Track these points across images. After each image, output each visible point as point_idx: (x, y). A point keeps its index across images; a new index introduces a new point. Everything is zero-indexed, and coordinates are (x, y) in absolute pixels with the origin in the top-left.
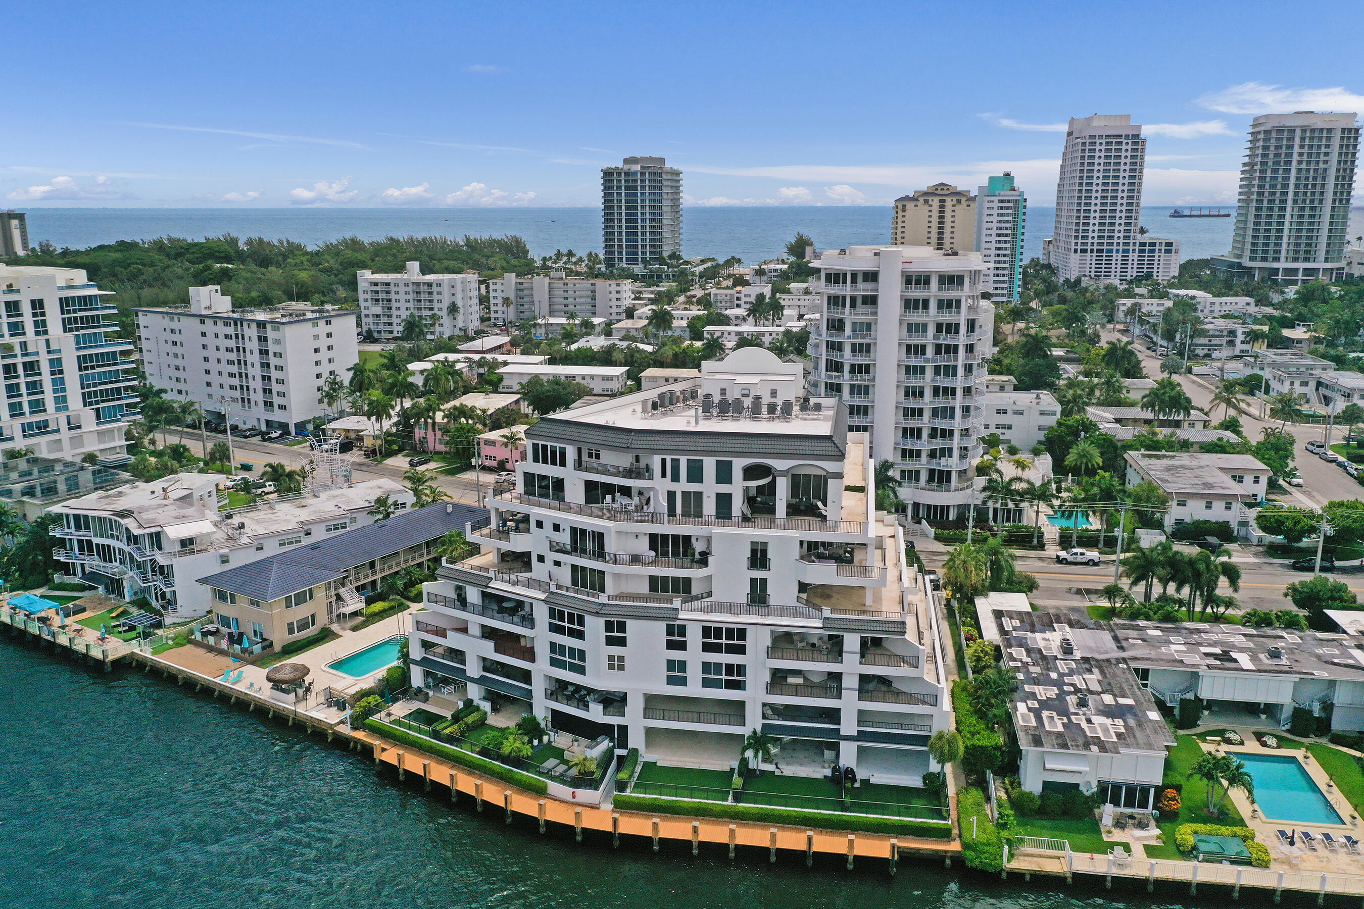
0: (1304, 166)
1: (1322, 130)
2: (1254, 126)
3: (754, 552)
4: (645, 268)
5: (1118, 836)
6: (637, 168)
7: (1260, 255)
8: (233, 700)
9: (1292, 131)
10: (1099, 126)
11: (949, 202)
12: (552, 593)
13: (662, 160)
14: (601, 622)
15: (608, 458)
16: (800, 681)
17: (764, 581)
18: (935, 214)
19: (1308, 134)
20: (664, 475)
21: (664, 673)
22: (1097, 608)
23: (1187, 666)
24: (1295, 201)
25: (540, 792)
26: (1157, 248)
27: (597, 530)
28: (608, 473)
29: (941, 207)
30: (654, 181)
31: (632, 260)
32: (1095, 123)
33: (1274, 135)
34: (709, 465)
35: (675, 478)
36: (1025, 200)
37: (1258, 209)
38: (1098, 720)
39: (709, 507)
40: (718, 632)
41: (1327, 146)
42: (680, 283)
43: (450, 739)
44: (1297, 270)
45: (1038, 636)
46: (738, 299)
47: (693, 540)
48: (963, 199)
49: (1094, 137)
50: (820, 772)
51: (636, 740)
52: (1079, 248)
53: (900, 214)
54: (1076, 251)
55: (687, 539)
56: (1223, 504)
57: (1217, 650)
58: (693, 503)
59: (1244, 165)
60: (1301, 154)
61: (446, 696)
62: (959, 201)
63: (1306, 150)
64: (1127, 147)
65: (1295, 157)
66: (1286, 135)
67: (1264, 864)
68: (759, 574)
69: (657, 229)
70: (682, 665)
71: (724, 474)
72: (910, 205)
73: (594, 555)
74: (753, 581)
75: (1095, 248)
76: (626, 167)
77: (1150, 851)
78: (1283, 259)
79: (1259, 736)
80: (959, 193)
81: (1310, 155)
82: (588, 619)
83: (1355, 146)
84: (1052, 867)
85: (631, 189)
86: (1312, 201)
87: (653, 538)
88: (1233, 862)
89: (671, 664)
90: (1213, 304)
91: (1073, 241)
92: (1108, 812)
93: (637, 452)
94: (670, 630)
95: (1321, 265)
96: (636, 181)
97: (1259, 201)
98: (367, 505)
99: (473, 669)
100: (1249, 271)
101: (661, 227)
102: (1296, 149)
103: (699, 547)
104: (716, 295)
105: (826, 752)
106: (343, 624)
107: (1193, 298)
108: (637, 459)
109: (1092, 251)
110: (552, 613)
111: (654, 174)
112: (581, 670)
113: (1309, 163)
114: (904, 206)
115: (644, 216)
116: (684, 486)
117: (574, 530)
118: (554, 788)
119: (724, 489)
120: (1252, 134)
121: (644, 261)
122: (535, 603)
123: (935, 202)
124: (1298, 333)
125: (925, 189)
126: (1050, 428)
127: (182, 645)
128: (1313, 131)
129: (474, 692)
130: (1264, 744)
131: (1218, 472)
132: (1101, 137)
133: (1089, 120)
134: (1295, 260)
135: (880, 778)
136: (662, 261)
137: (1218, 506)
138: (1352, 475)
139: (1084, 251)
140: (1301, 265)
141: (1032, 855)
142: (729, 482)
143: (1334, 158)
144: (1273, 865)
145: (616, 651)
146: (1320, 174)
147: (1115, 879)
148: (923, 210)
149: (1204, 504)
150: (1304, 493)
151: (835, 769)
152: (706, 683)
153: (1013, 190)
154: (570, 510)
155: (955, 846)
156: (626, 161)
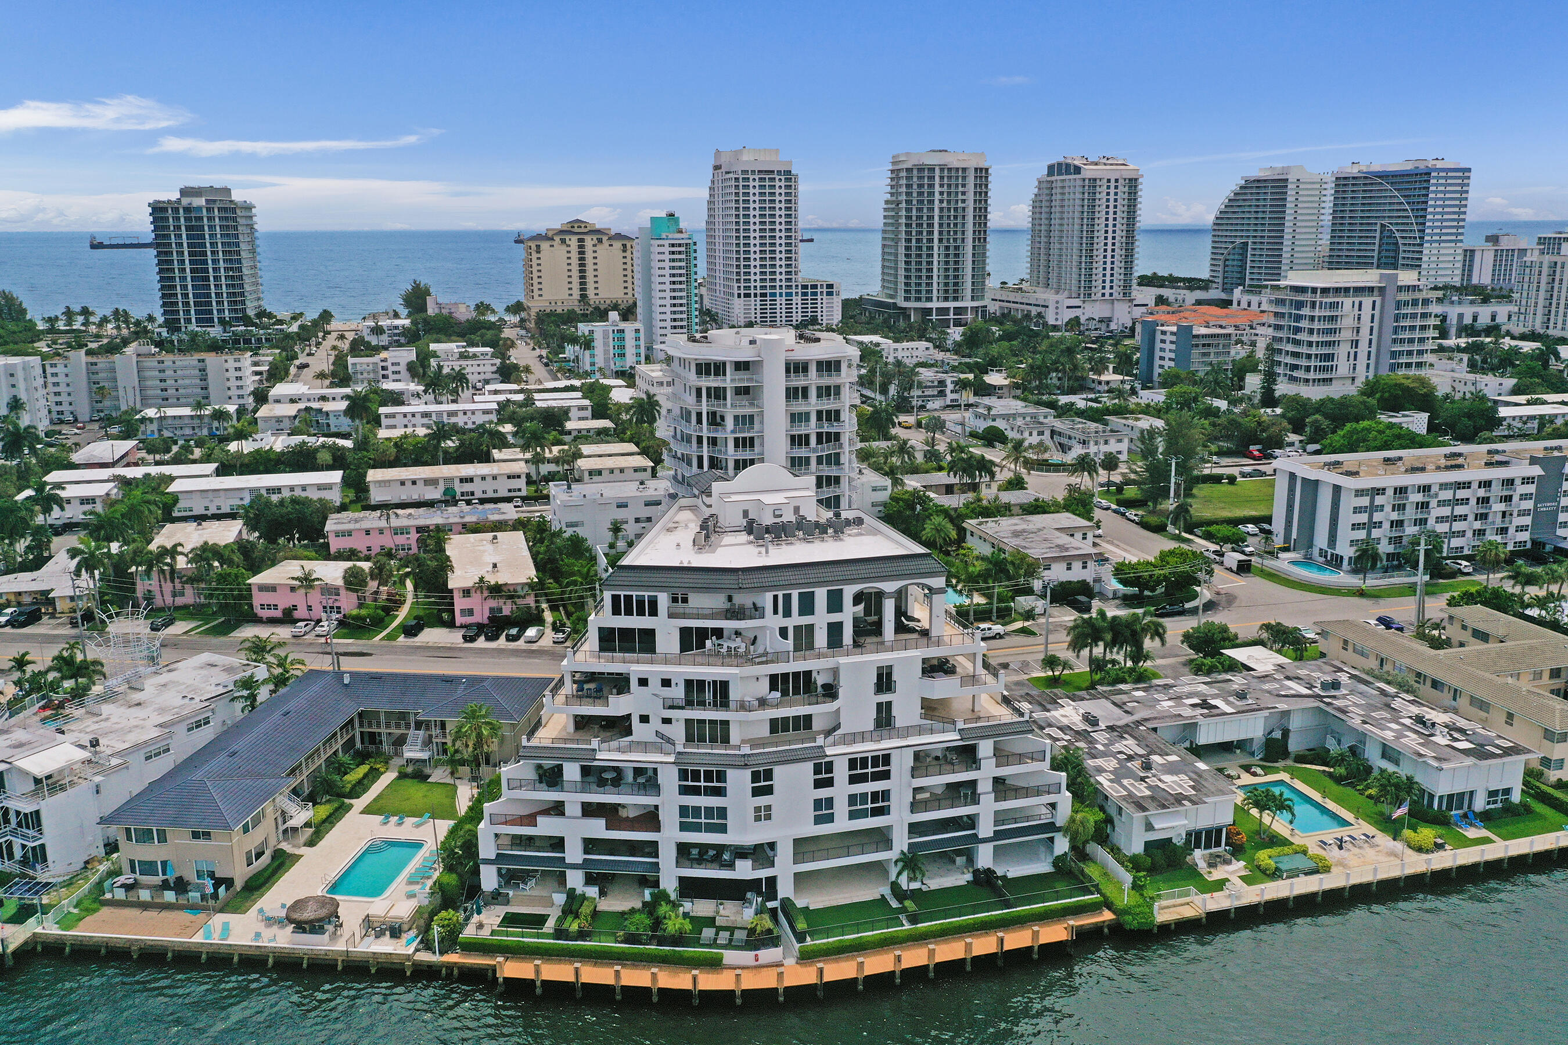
0: (945, 205)
1: (957, 169)
2: (893, 163)
3: (880, 676)
4: (225, 331)
5: (1217, 874)
6: (201, 202)
7: (913, 295)
8: (236, 959)
9: (932, 169)
10: (749, 160)
11: (589, 241)
12: (679, 753)
13: (227, 191)
14: (747, 774)
15: (697, 601)
16: (927, 795)
17: (889, 704)
18: (574, 256)
19: (946, 173)
20: (776, 612)
21: (811, 814)
22: (1038, 679)
23: (1187, 718)
24: (940, 240)
25: (714, 964)
26: (819, 290)
27: (718, 679)
28: (698, 617)
29: (580, 247)
30: (226, 218)
31: (205, 320)
32: (746, 157)
33: (915, 172)
34: (821, 595)
35: (787, 613)
36: (695, 244)
37: (908, 248)
38: (1167, 778)
39: (821, 639)
40: (864, 762)
41: (964, 186)
42: (283, 349)
43: (582, 935)
44: (948, 309)
45: (1053, 713)
46: (384, 368)
47: (814, 674)
48: (605, 238)
49: (745, 172)
50: (963, 878)
51: (785, 889)
52: (742, 292)
53: (535, 256)
54: (739, 296)
55: (808, 674)
56: (1080, 564)
57: (1196, 701)
58: (804, 638)
59: (887, 202)
60: (942, 193)
61: (529, 893)
62: (600, 241)
63: (945, 188)
64: (780, 183)
65: (937, 196)
66: (926, 173)
67: (1327, 869)
68: (884, 698)
69: (236, 279)
70: (830, 802)
71: (835, 603)
72: (545, 245)
73: (715, 705)
74: (879, 705)
75: (759, 292)
76: (185, 201)
77: (1247, 880)
78: (935, 298)
79: (1247, 768)
80: (598, 232)
81: (949, 194)
82: (730, 773)
83: (986, 186)
84: (1188, 913)
85: (195, 230)
86: (955, 240)
87: (773, 679)
88: (1306, 874)
89: (818, 804)
90: (896, 350)
91: (736, 285)
92: (1199, 856)
93: (729, 592)
94: (817, 770)
95: (968, 303)
96: (201, 219)
97: (909, 241)
98: (222, 690)
99: (574, 854)
100: (904, 312)
101: (241, 278)
102: (937, 189)
103: (820, 680)
104: (354, 364)
105: (958, 859)
106: (295, 842)
107: (878, 345)
108: (730, 599)
109: (755, 295)
110: (683, 775)
111: (225, 209)
112: (723, 829)
113: (949, 202)
114: (538, 247)
115: (217, 264)
116: (796, 620)
117: (689, 683)
118: (730, 956)
119: (835, 617)
120: (892, 171)
121: (222, 321)
122: (659, 767)
123: (573, 241)
124: (995, 378)
125: (558, 227)
126: (885, 505)
127: (95, 911)
128: (950, 169)
129: (575, 879)
130: (1255, 774)
131: (1058, 534)
132: (753, 172)
133: (737, 154)
134: (946, 299)
135: (1015, 870)
136: (247, 321)
137: (1077, 565)
138: (1133, 521)
139: (747, 295)
140: (951, 305)
141: (1168, 907)
142: (840, 609)
143: (970, 197)
144: (1333, 869)
145: (763, 801)
146: (960, 213)
147: (1237, 909)
148: (560, 251)
149: (1065, 566)
150: (1108, 542)
151: (976, 873)
152: (853, 815)
153: (681, 232)
154: (666, 662)
155: (1107, 916)
156: (185, 192)
